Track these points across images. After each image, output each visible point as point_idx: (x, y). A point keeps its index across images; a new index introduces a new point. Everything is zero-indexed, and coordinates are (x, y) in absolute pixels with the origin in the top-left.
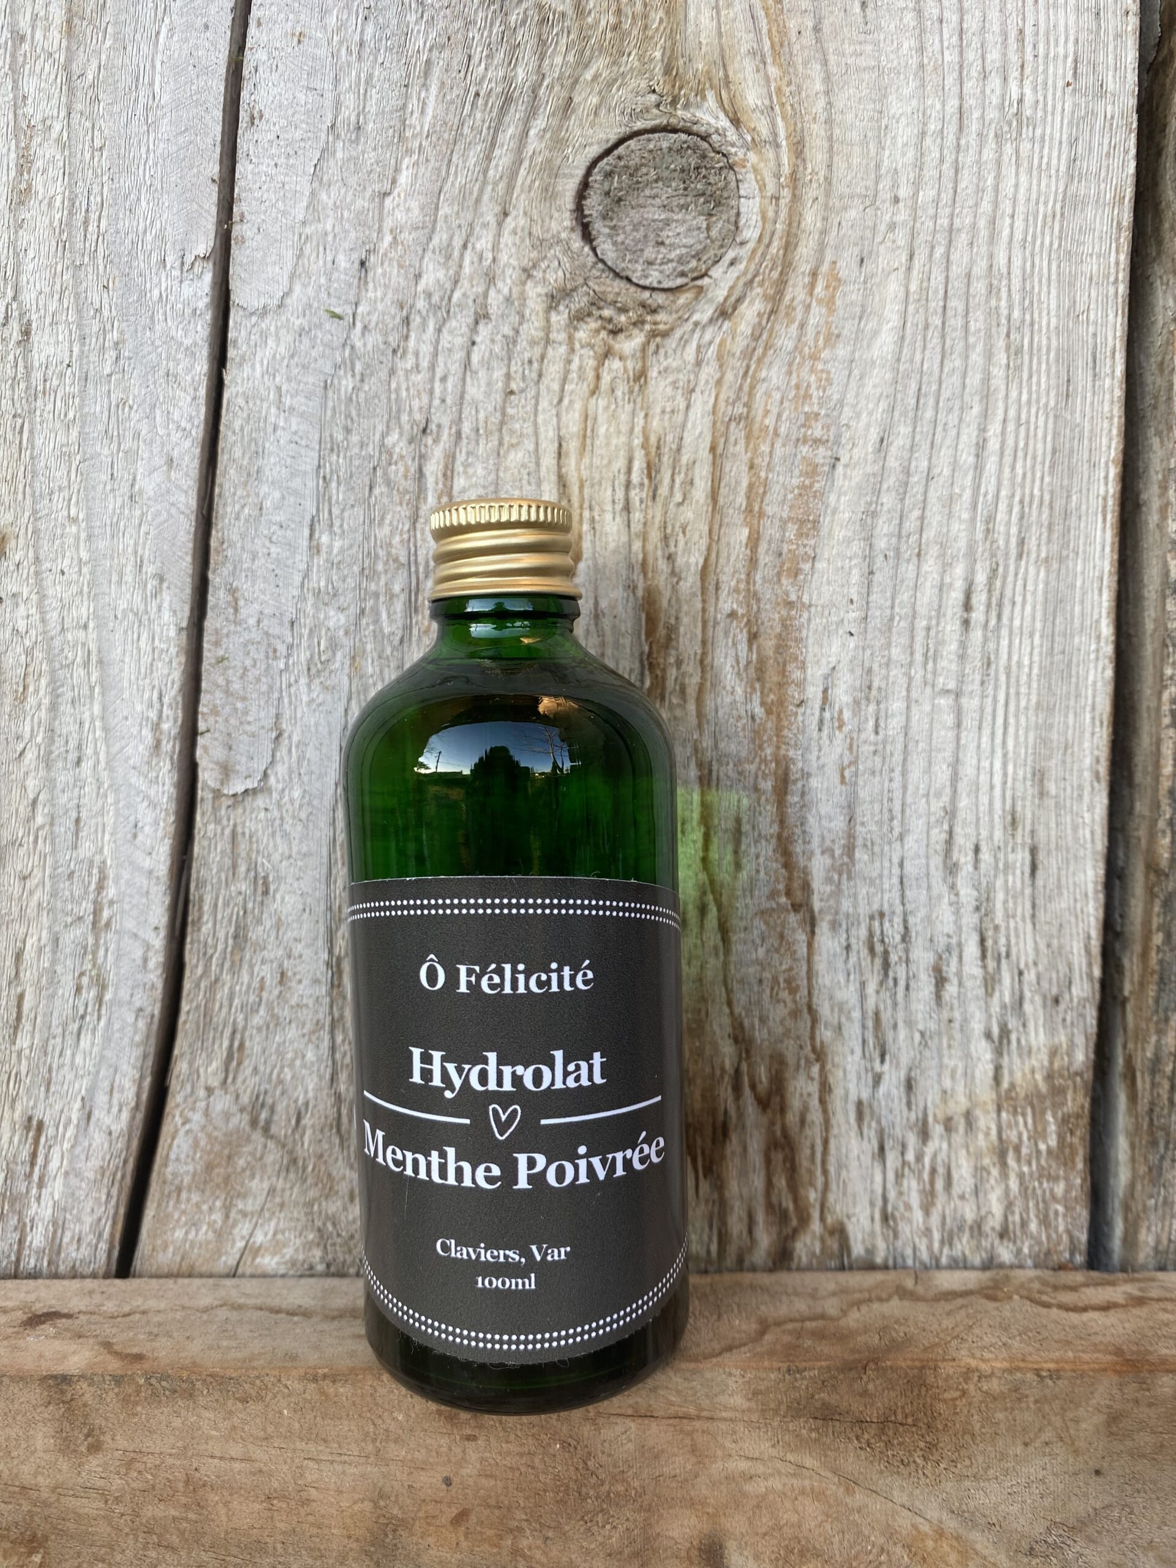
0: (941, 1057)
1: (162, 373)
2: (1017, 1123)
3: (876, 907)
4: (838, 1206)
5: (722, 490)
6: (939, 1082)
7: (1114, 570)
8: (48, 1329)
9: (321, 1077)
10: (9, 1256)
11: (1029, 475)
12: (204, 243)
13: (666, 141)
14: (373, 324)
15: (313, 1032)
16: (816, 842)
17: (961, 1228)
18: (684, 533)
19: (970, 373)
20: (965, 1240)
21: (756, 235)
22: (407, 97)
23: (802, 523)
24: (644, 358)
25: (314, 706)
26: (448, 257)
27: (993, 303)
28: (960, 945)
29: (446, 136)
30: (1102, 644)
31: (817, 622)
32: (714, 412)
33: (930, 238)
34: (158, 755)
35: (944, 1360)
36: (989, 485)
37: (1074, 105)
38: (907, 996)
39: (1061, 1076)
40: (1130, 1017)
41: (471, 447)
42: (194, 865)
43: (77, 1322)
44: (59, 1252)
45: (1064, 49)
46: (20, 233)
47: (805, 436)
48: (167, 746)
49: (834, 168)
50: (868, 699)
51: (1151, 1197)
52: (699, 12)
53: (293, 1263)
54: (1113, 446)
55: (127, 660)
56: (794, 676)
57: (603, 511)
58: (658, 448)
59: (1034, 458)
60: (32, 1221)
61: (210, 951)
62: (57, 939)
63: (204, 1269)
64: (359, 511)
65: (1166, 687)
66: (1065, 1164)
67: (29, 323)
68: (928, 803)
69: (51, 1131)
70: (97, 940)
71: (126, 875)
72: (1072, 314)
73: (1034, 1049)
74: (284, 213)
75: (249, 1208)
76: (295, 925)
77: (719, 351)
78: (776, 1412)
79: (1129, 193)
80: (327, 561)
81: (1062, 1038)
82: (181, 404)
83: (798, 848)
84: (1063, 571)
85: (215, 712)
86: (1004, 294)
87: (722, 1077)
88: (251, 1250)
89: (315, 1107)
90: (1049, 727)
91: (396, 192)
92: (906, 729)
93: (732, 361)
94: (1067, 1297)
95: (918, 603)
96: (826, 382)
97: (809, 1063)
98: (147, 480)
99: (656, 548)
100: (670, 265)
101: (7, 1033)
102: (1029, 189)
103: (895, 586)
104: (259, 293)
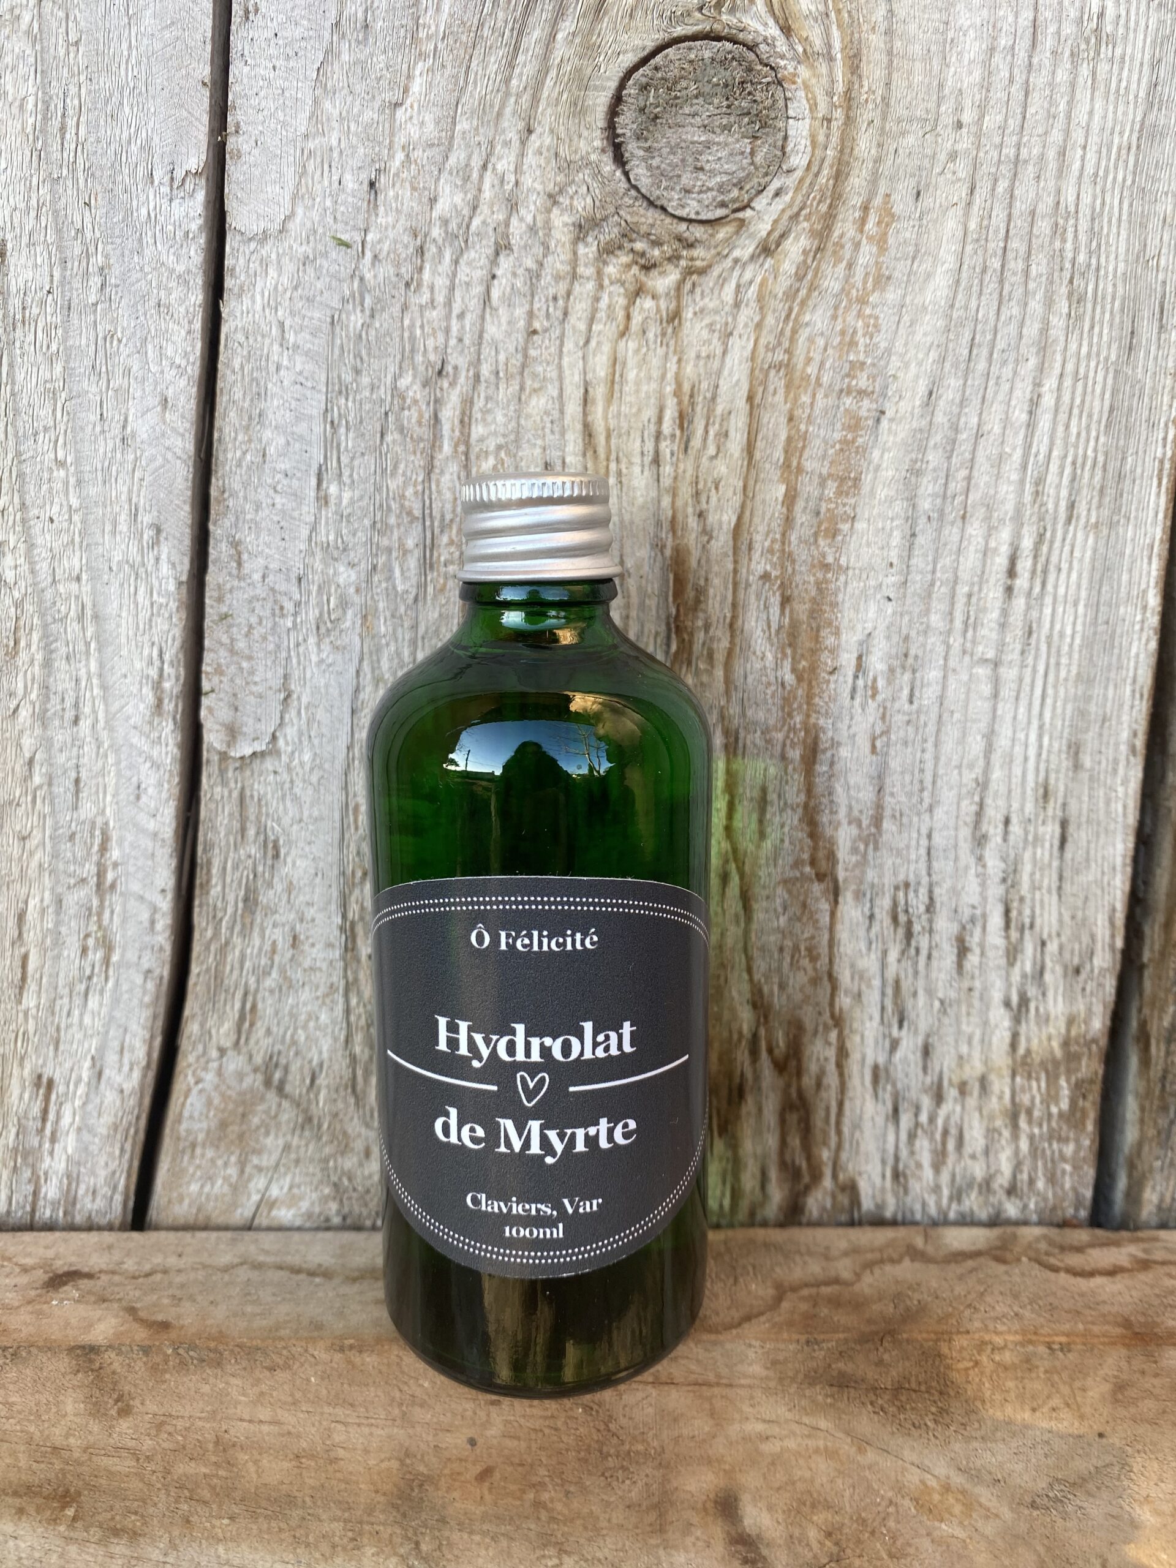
0: (959, 1023)
1: (152, 302)
2: (1030, 1088)
3: (901, 877)
4: (851, 1166)
5: (758, 443)
6: (956, 1047)
7: (1166, 537)
8: (71, 1291)
9: (335, 1039)
10: (24, 1207)
11: (1084, 434)
12: (196, 157)
13: (707, 50)
14: (385, 253)
15: (328, 995)
16: (843, 811)
17: (970, 1186)
18: (717, 488)
19: (1028, 322)
20: (973, 1196)
21: (805, 162)
23: (842, 480)
25: (323, 667)
26: (466, 179)
27: (1057, 244)
28: (984, 916)
29: (464, 38)
30: (1148, 615)
31: (855, 586)
32: (753, 358)
33: (993, 170)
34: (160, 715)
35: (959, 1332)
36: (1041, 444)
37: (1159, 21)
38: (928, 965)
39: (1077, 1043)
40: (1147, 984)
41: (490, 392)
42: (201, 826)
43: (100, 1283)
44: (74, 1203)
47: (849, 386)
48: (169, 706)
49: (893, 87)
50: (903, 667)
51: (1157, 1158)
53: (309, 1215)
55: (124, 614)
56: (827, 642)
57: (631, 463)
58: (692, 396)
59: (1090, 416)
60: (46, 1174)
61: (219, 915)
62: (61, 901)
63: (221, 1220)
64: (370, 460)
66: (1076, 1127)
68: (960, 774)
69: (61, 1089)
70: (102, 902)
71: (130, 838)
72: (1141, 258)
73: (1052, 1017)
74: (284, 124)
75: (264, 1163)
76: (307, 889)
77: (760, 291)
78: (793, 1379)
80: (336, 513)
81: (1081, 1007)
82: (174, 338)
83: (825, 819)
84: (1113, 537)
85: (219, 671)
86: (1070, 236)
87: (740, 1040)
88: (266, 1203)
89: (329, 1067)
90: (1088, 699)
91: (408, 102)
92: (941, 699)
93: (773, 303)
94: (1074, 1260)
95: (961, 568)
96: (873, 328)
97: (827, 1029)
98: (140, 421)
99: (686, 504)
100: (710, 194)
101: (12, 992)
102: (1104, 118)
103: (937, 550)
104: (258, 215)
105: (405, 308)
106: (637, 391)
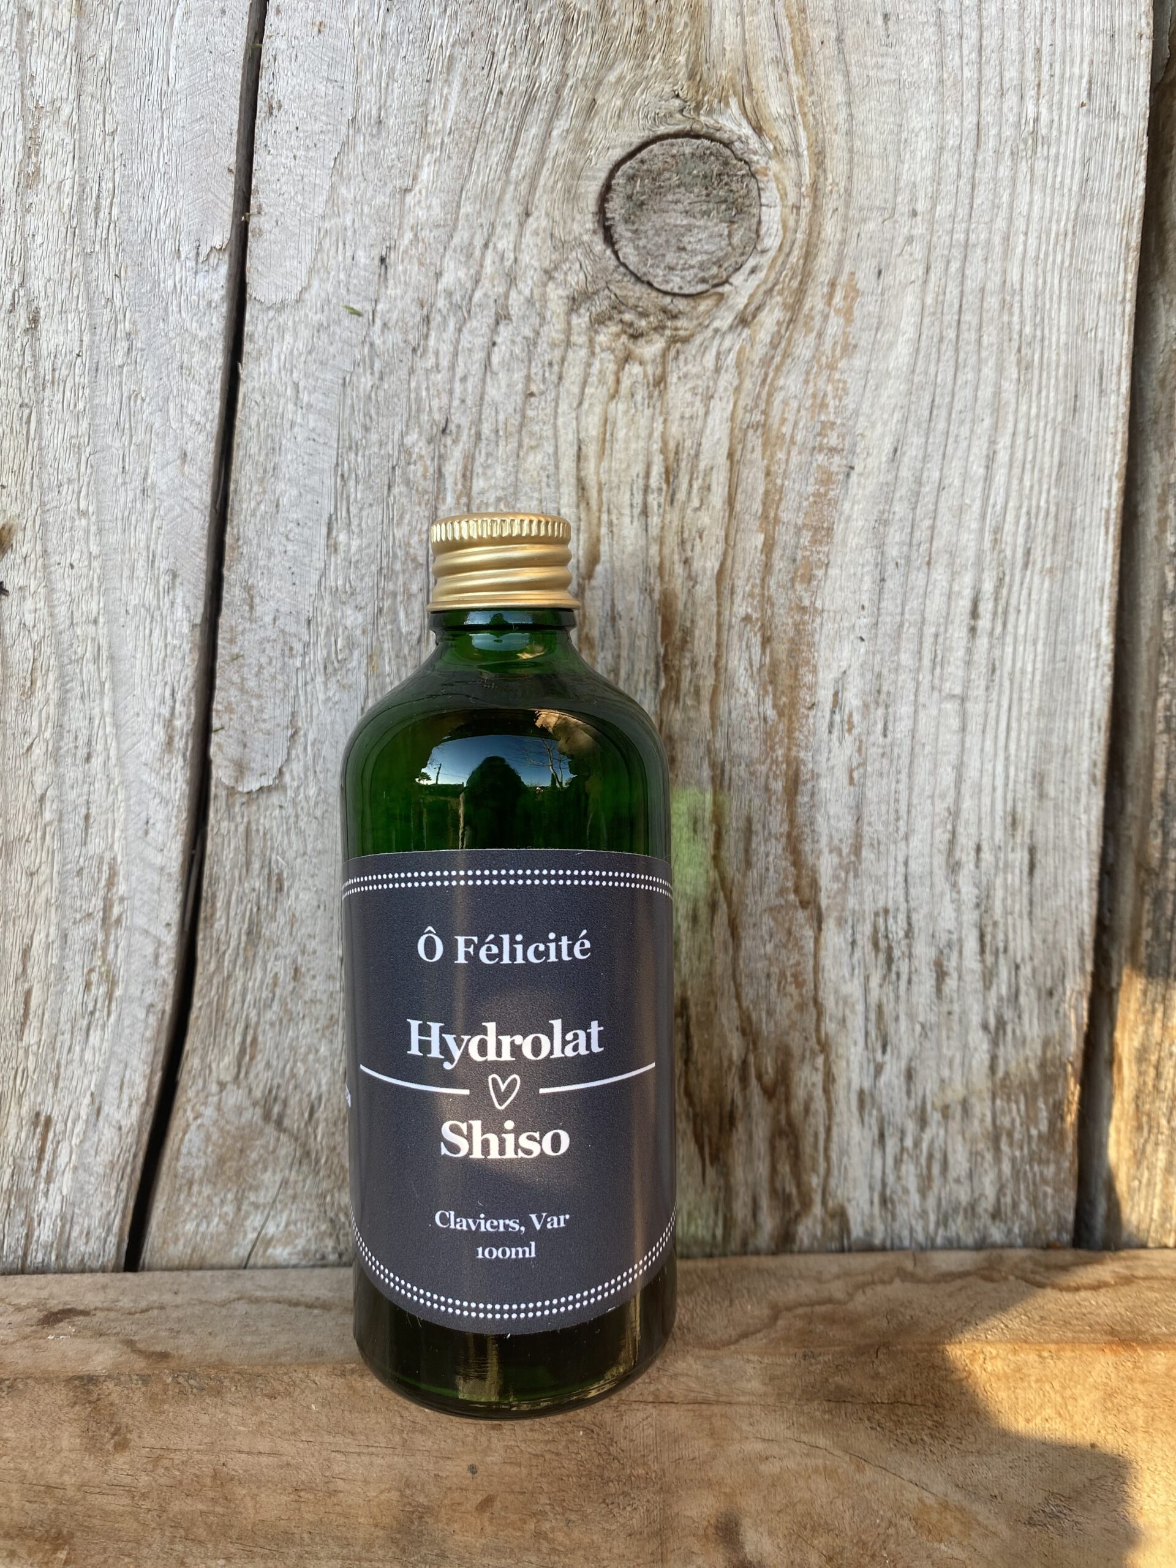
0: (939, 1046)
1: (175, 365)
2: (1010, 1111)
3: (881, 904)
4: (840, 1192)
5: (738, 496)
6: (938, 1070)
7: (1115, 581)
8: (67, 1327)
9: (334, 1072)
10: (16, 1251)
11: (1036, 487)
12: (221, 235)
13: (688, 147)
14: (393, 321)
15: (327, 1027)
16: (824, 841)
17: (956, 1210)
18: (701, 537)
19: (982, 387)
20: (959, 1221)
21: (777, 244)
22: (429, 92)
23: (816, 530)
24: (664, 364)
25: (330, 704)
26: (470, 256)
27: (1006, 318)
28: (960, 940)
29: (468, 133)
30: (1102, 652)
31: (829, 627)
32: (732, 418)
33: (946, 252)
34: (170, 752)
35: (952, 1342)
36: (997, 497)
37: (1088, 125)
38: (908, 990)
39: (1053, 1065)
41: (490, 449)
42: (207, 860)
43: (95, 1319)
44: (67, 1246)
45: (1079, 69)
46: (28, 218)
47: (821, 444)
48: (179, 743)
49: (854, 180)
50: (877, 703)
51: (1135, 1179)
52: (724, 18)
53: (305, 1253)
54: (1117, 460)
55: (139, 655)
56: (806, 680)
57: (621, 514)
58: (677, 453)
59: (1041, 470)
60: (40, 1216)
61: (223, 948)
62: (66, 936)
63: (215, 1261)
64: (377, 510)
65: (1161, 694)
66: (1055, 1149)
67: (37, 311)
68: (933, 804)
69: (59, 1127)
70: (107, 936)
71: (136, 872)
72: (1079, 330)
73: (1028, 1039)
74: (303, 207)
75: (261, 1200)
76: (309, 921)
77: (738, 358)
78: (791, 1395)
79: (1138, 214)
80: (345, 559)
81: (1054, 1029)
82: (195, 397)
83: (807, 847)
84: (1067, 581)
85: (229, 709)
86: (1016, 310)
87: (729, 1067)
88: (263, 1241)
89: (328, 1100)
90: (1049, 732)
91: (417, 189)
92: (913, 732)
93: (750, 369)
94: (1060, 1277)
95: (927, 610)
96: (842, 391)
97: (813, 1054)
98: (160, 474)
99: (673, 552)
100: (692, 271)
101: (14, 1029)
102: (1043, 208)
103: (905, 594)
104: (277, 287)
105: (412, 371)
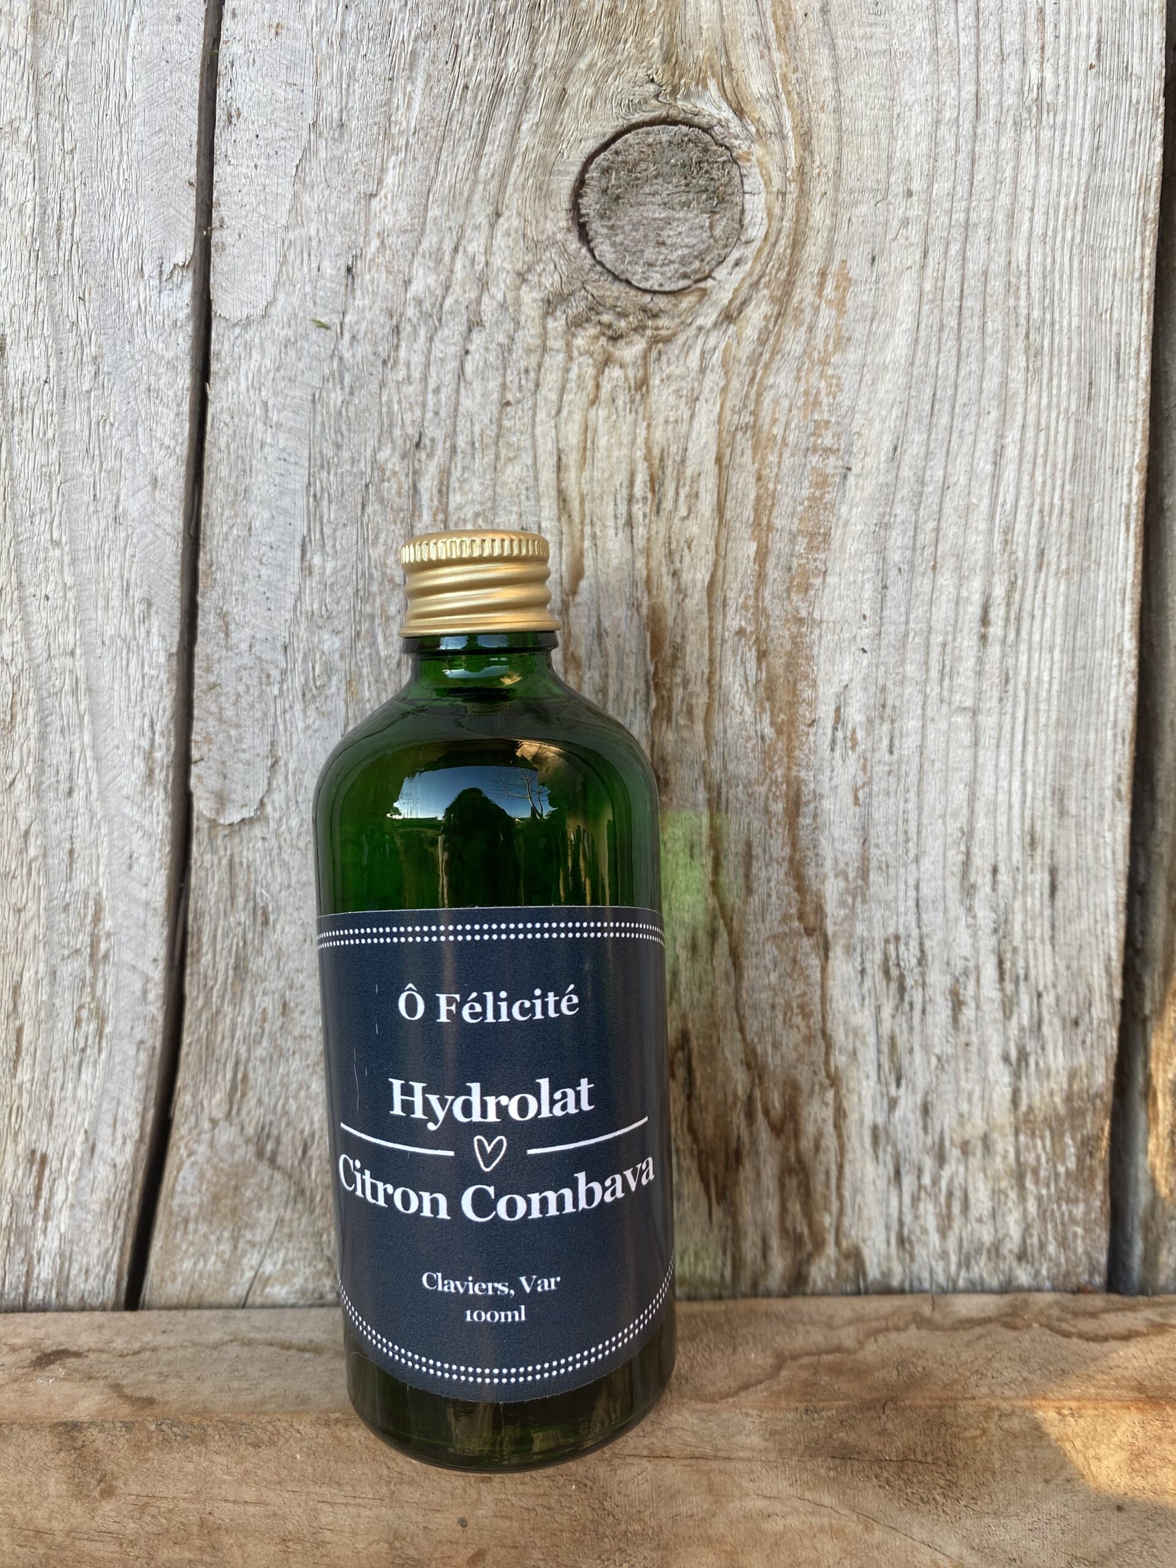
0: (957, 1079)
1: (143, 388)
2: (1035, 1146)
3: (891, 930)
4: (854, 1231)
5: (728, 503)
6: (956, 1105)
7: (1138, 581)
8: (58, 1369)
10: (17, 1288)
11: (1049, 483)
12: (183, 251)
13: (665, 134)
14: (362, 334)
15: (318, 1063)
16: (829, 864)
17: (978, 1251)
18: (689, 548)
19: (987, 377)
20: (982, 1262)
21: (762, 233)
22: (392, 91)
23: (812, 536)
24: (645, 366)
25: (310, 732)
26: (439, 261)
27: (1012, 302)
28: (977, 968)
29: (434, 132)
30: (1125, 658)
31: (829, 639)
32: (720, 421)
33: (945, 234)
34: (151, 784)
35: (964, 1398)
36: (1007, 494)
37: (1098, 89)
38: (923, 1020)
39: (1081, 1098)
40: (1151, 1037)
41: (466, 462)
42: (192, 896)
43: (87, 1361)
44: (67, 1284)
45: (1087, 29)
47: (814, 445)
48: (160, 776)
49: (844, 161)
50: (882, 718)
51: (1172, 1218)
53: (303, 1292)
54: (1137, 451)
55: (116, 687)
56: (805, 695)
57: (605, 526)
58: (662, 460)
59: (1054, 465)
60: (39, 1253)
61: (210, 983)
62: (55, 973)
63: (213, 1299)
64: (352, 531)
66: (1084, 1187)
67: (3, 338)
68: (945, 824)
69: (55, 1165)
70: (95, 972)
71: (122, 908)
72: (1094, 312)
73: (1053, 1072)
74: (266, 217)
75: (258, 1238)
76: (296, 955)
77: (724, 356)
78: (793, 1451)
79: (1156, 182)
80: (320, 582)
81: (1082, 1060)
82: (164, 421)
83: (811, 872)
84: (1084, 583)
85: (208, 740)
86: (1023, 293)
87: (735, 1103)
88: (260, 1280)
89: (321, 1137)
90: (1069, 744)
91: (382, 193)
92: (922, 748)
93: (737, 367)
94: (1087, 1325)
95: (934, 618)
96: (836, 387)
97: (823, 1088)
98: (131, 501)
99: (660, 564)
100: (672, 267)
101: (6, 1066)
102: (1050, 180)
103: (909, 601)
104: (242, 303)
105: (382, 384)
106: (609, 457)
